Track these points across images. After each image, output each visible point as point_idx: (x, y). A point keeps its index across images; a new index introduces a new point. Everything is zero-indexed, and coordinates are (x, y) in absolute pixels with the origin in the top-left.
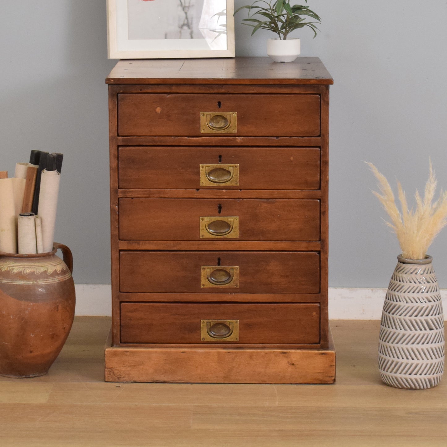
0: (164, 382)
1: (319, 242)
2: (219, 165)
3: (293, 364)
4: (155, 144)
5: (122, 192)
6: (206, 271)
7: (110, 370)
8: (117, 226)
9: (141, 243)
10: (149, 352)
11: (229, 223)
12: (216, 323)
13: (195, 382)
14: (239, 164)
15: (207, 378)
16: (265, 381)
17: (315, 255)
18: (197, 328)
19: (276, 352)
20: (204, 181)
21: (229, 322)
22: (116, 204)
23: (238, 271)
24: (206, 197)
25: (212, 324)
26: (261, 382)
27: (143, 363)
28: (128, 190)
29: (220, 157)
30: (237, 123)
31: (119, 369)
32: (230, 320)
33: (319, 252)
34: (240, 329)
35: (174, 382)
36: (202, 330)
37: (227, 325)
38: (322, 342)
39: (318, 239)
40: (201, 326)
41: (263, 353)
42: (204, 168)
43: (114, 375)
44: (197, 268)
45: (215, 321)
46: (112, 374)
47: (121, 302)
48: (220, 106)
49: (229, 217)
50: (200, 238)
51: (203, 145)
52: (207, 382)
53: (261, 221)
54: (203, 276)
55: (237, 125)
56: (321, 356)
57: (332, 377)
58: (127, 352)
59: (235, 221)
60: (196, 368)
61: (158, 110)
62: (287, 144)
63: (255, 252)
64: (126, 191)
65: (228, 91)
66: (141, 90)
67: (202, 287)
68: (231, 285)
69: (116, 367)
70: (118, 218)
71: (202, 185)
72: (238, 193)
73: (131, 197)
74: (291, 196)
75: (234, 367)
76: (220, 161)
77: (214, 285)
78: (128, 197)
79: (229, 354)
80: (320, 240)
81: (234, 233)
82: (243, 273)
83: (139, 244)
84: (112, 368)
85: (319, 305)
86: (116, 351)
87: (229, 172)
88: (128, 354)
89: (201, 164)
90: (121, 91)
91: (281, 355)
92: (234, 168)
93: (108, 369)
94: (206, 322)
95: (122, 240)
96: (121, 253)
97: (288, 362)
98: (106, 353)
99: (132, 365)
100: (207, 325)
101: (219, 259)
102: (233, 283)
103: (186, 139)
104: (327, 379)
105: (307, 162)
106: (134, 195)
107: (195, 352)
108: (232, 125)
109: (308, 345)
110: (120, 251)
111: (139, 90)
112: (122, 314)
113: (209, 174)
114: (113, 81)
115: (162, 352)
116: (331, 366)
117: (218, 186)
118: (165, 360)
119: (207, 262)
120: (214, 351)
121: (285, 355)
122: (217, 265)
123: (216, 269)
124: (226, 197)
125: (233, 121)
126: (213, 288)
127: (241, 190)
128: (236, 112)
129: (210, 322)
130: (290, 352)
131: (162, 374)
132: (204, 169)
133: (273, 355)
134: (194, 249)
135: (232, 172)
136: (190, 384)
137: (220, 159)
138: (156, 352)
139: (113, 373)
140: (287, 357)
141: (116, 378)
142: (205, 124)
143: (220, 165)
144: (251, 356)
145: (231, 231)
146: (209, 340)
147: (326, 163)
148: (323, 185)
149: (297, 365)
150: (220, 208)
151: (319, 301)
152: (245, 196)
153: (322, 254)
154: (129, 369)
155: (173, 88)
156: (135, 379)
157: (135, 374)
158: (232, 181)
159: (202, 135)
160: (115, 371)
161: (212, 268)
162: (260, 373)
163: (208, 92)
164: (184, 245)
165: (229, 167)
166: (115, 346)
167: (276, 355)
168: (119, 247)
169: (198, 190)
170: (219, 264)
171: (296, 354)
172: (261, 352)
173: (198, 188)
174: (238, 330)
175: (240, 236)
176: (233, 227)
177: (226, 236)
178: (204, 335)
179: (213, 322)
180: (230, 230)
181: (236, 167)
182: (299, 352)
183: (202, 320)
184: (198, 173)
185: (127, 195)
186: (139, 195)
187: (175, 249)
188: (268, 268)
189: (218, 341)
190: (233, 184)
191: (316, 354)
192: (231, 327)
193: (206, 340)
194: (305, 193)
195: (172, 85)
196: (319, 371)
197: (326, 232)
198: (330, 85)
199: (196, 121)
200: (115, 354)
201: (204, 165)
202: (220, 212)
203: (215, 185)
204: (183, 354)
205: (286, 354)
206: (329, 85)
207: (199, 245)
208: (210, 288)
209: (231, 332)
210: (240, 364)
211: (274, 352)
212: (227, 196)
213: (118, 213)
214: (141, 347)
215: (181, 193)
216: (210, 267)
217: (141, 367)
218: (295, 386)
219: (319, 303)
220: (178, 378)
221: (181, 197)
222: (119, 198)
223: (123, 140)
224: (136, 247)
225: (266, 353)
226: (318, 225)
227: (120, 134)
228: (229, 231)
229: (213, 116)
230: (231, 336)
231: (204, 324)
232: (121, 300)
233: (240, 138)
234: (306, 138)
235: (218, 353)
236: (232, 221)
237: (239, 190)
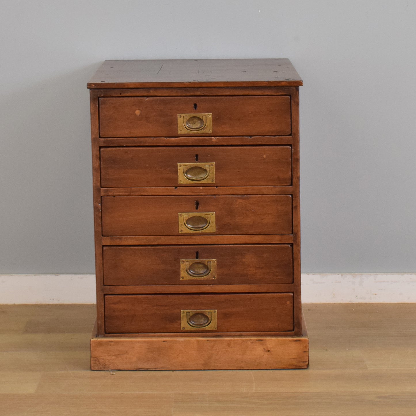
0: (147, 370)
1: (292, 235)
2: (195, 163)
3: (269, 351)
4: (135, 145)
5: (104, 191)
6: (185, 264)
7: (95, 359)
8: (100, 222)
9: (123, 239)
10: (132, 342)
11: (206, 218)
13: (177, 369)
14: (214, 163)
15: (188, 365)
16: (242, 368)
17: (288, 247)
18: (177, 318)
19: (253, 339)
20: (182, 179)
21: (207, 312)
22: (99, 202)
23: (216, 264)
24: (183, 194)
26: (239, 368)
27: (126, 352)
28: (110, 189)
29: (197, 156)
30: (213, 124)
31: (104, 358)
32: (208, 310)
33: (292, 245)
34: (218, 318)
35: (157, 369)
36: (182, 320)
37: (206, 315)
38: (296, 329)
39: (290, 232)
40: (182, 316)
41: (240, 341)
42: (182, 166)
44: (177, 261)
45: (194, 312)
46: (98, 363)
47: (105, 295)
48: (195, 108)
49: (206, 213)
50: (179, 233)
51: (181, 145)
52: (188, 369)
53: (237, 216)
54: (183, 269)
55: (212, 126)
56: (295, 342)
57: (306, 362)
59: (212, 216)
60: (177, 356)
61: (138, 112)
62: (260, 142)
63: (231, 246)
64: (108, 190)
65: (203, 94)
66: (121, 94)
67: (181, 279)
68: (209, 277)
69: (101, 356)
70: (101, 215)
71: (180, 183)
72: (214, 190)
73: (113, 195)
74: (265, 193)
75: (213, 354)
76: (197, 160)
77: (193, 277)
78: (110, 195)
79: (208, 342)
80: (292, 233)
81: (212, 228)
82: (220, 266)
83: (121, 239)
84: (98, 357)
85: (292, 295)
86: (101, 341)
87: (205, 171)
88: (112, 343)
89: (178, 163)
90: (102, 95)
91: (258, 342)
92: (210, 167)
93: (93, 358)
94: (185, 313)
95: (105, 236)
96: (104, 248)
97: (264, 349)
98: (92, 343)
99: (117, 354)
100: (187, 315)
101: (197, 253)
102: (211, 275)
103: (164, 140)
104: (301, 364)
105: (279, 159)
106: (116, 193)
107: (176, 341)
108: (207, 126)
109: (283, 332)
110: (103, 246)
111: (120, 94)
112: (106, 306)
113: (187, 172)
114: (94, 85)
115: (145, 342)
116: (305, 352)
117: (195, 184)
118: (148, 348)
119: (186, 256)
120: (193, 339)
122: (196, 258)
123: (195, 262)
124: (203, 194)
125: (208, 122)
126: (192, 280)
127: (217, 187)
128: (212, 114)
129: (190, 313)
130: (265, 340)
131: (145, 362)
132: (182, 168)
133: (249, 343)
134: (173, 243)
135: (208, 170)
136: (171, 371)
137: (197, 158)
138: (139, 342)
139: (99, 361)
140: (262, 344)
141: (101, 367)
142: (182, 125)
143: (197, 163)
144: (229, 344)
145: (208, 225)
146: (189, 330)
147: (298, 160)
148: (294, 181)
149: (273, 351)
150: (197, 204)
151: (292, 291)
152: (221, 192)
153: (294, 246)
154: (114, 358)
155: (151, 91)
156: (119, 368)
157: (119, 363)
158: (208, 179)
159: (180, 135)
161: (191, 261)
162: (238, 360)
163: (184, 95)
164: (164, 240)
165: (205, 166)
166: (100, 336)
167: (252, 343)
168: (102, 243)
169: (176, 187)
170: (197, 258)
171: (271, 341)
172: (238, 340)
173: (177, 185)
174: (216, 319)
175: (217, 230)
176: (210, 223)
177: (203, 231)
178: (184, 324)
179: (192, 312)
180: (207, 225)
181: (212, 165)
182: (274, 340)
183: (182, 311)
184: (176, 172)
185: (109, 193)
186: (120, 194)
187: (156, 243)
188: (244, 260)
189: (198, 330)
190: (210, 182)
191: (291, 341)
192: (209, 316)
193: (186, 329)
194: (277, 189)
195: (150, 88)
196: (294, 357)
197: (298, 225)
199: (173, 122)
200: (100, 344)
201: (182, 164)
202: (197, 208)
203: (192, 182)
204: (165, 343)
205: (262, 341)
206: (299, 86)
207: (178, 239)
208: (188, 280)
209: (209, 322)
210: (219, 352)
211: (250, 339)
213: (101, 211)
214: (124, 337)
215: (160, 191)
216: (189, 260)
217: (125, 356)
218: (271, 371)
219: (293, 292)
220: (159, 366)
221: (160, 194)
222: (101, 196)
223: (105, 142)
224: (118, 242)
225: (243, 341)
226: (291, 219)
227: (101, 136)
228: (206, 226)
229: (190, 117)
230: (209, 325)
231: (184, 314)
232: (105, 293)
233: (216, 138)
234: (277, 137)
235: (198, 341)
236: (209, 217)
237: (215, 187)
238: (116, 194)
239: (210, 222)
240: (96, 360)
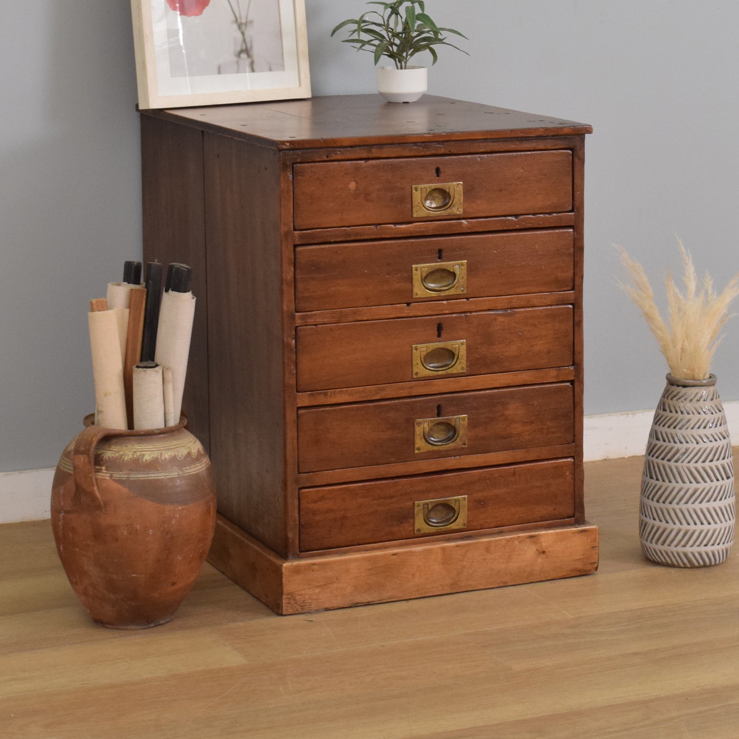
0: (368, 604)
1: (572, 368)
2: (438, 264)
3: (544, 552)
4: (348, 239)
5: (303, 318)
6: (423, 425)
7: (290, 596)
8: (294, 370)
9: (329, 394)
10: (346, 561)
11: (453, 351)
12: (435, 504)
13: (412, 598)
14: (466, 261)
15: (428, 589)
16: (506, 583)
17: (568, 386)
18: (409, 516)
19: (521, 536)
20: (419, 291)
21: (453, 501)
22: (293, 336)
23: (466, 423)
24: (420, 314)
25: (430, 507)
26: (502, 585)
27: (337, 579)
28: (309, 313)
29: (440, 251)
30: (463, 198)
31: (303, 592)
32: (455, 498)
33: (572, 382)
34: (469, 510)
35: (382, 602)
36: (416, 517)
37: (452, 505)
38: (577, 515)
39: (571, 363)
40: (415, 511)
41: (504, 541)
42: (419, 270)
43: (295, 603)
44: (410, 424)
45: (435, 502)
46: (293, 602)
47: (300, 489)
48: (438, 175)
49: (453, 342)
50: (412, 378)
51: (415, 235)
52: (427, 595)
53: (497, 343)
54: (419, 435)
55: (462, 202)
56: (580, 535)
57: (594, 563)
58: (315, 564)
59: (460, 346)
60: (413, 576)
61: (352, 185)
62: (530, 225)
63: (487, 392)
64: (306, 316)
65: (450, 151)
66: (327, 157)
67: (417, 452)
68: (457, 443)
69: (299, 591)
70: (295, 358)
71: (416, 296)
72: (463, 304)
73: (315, 323)
74: (536, 304)
75: (464, 567)
76: (440, 257)
77: (434, 447)
78: (310, 323)
79: (458, 548)
80: (573, 364)
81: (460, 366)
82: (473, 424)
83: (326, 394)
84: (293, 592)
85: (573, 461)
86: (298, 566)
87: (453, 275)
88: (316, 567)
89: (414, 264)
90: (299, 160)
91: (528, 540)
92: (459, 267)
93: (286, 595)
94: (422, 505)
95: (301, 392)
96: (301, 412)
97: (537, 550)
98: (284, 570)
99: (322, 584)
100: (424, 508)
101: (439, 407)
102: (460, 441)
103: (391, 228)
104: (588, 567)
105: (558, 250)
106: (319, 320)
107: (411, 552)
108: (456, 202)
109: (559, 520)
110: (299, 408)
111: (326, 157)
112: (302, 506)
113: (424, 279)
114: (288, 144)
115: (365, 559)
116: (594, 547)
117: (438, 296)
118: (369, 569)
119: (424, 413)
120: (437, 546)
121: (533, 539)
122: (436, 416)
123: (436, 422)
124: (447, 312)
125: (457, 196)
126: (433, 451)
127: (468, 299)
128: (462, 183)
129: (428, 504)
130: (539, 535)
131: (365, 592)
132: (419, 272)
133: (516, 542)
134: (404, 395)
135: (457, 273)
136: (404, 602)
137: (440, 255)
138: (356, 560)
139: (295, 600)
140: (535, 543)
141: (299, 607)
142: (419, 203)
143: (441, 263)
144: (488, 548)
145: (456, 363)
146: (427, 532)
147: (581, 249)
148: (577, 282)
149: (549, 552)
150: (440, 328)
151: (572, 455)
152: (473, 307)
153: (576, 384)
154: (317, 590)
155: (374, 150)
156: (327, 605)
157: (326, 598)
158: (457, 287)
159: (416, 220)
160: (297, 598)
161: (431, 421)
162: (500, 571)
163: (422, 154)
164: (390, 391)
165: (453, 266)
166: (290, 557)
167: (520, 542)
168: (297, 404)
169: (408, 304)
170: (439, 415)
171: (547, 536)
172: (501, 540)
173: (409, 301)
174: (466, 511)
175: (468, 369)
176: (458, 357)
177: (449, 371)
178: (420, 523)
179: (431, 502)
180: (455, 361)
181: (462, 265)
182: (552, 534)
183: (416, 502)
184: (410, 280)
185: (308, 321)
186: (325, 320)
187: (378, 397)
188: (507, 412)
189: (439, 531)
190: (459, 292)
191: (574, 533)
192: (456, 508)
193: (422, 532)
194: (549, 297)
195: (372, 146)
196: (578, 557)
197: (581, 352)
198: (586, 135)
199: (406, 200)
200: (297, 570)
201: (419, 265)
202: (439, 336)
203: (434, 294)
204: (395, 557)
205: (535, 538)
206: (584, 134)
207: (411, 388)
208: (428, 452)
209: (456, 516)
210: (473, 562)
211: (518, 537)
212: (448, 310)
213: (295, 350)
214: (330, 554)
215: (386, 311)
216: (427, 419)
217: (335, 585)
218: (548, 583)
219: (573, 457)
220: (386, 595)
221: (384, 317)
222: (296, 327)
223: (301, 237)
224: (321, 400)
225: (508, 541)
226: (572, 342)
227: (296, 227)
228: (453, 363)
229: (430, 190)
230: (457, 521)
231: (420, 508)
232: (300, 486)
233: (467, 222)
234: (554, 214)
235: (443, 549)
236: (458, 347)
237: (465, 300)
238: (319, 322)
239: (460, 356)
240: (289, 599)
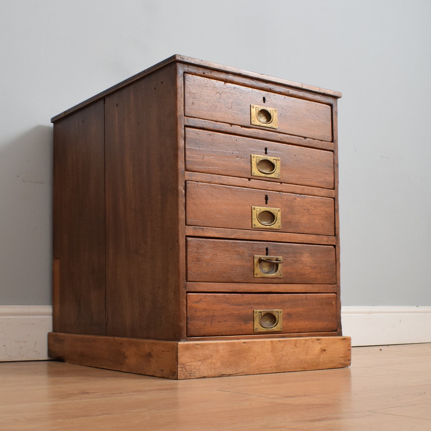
0: (230, 375)
1: (335, 237)
3: (324, 350)
4: (216, 129)
5: (189, 175)
9: (205, 230)
10: (216, 344)
11: (274, 214)
12: (265, 313)
14: (280, 158)
15: (264, 368)
16: (306, 368)
17: (333, 249)
18: (250, 319)
19: (313, 339)
20: (255, 171)
21: (275, 312)
22: (183, 187)
24: (256, 187)
25: (263, 314)
26: (303, 370)
27: (211, 356)
28: (194, 173)
29: (266, 149)
30: (278, 119)
31: (190, 364)
32: (276, 310)
33: (335, 246)
34: (283, 319)
35: (238, 375)
36: (255, 320)
37: (274, 315)
38: (338, 330)
39: (334, 234)
40: (255, 317)
41: (304, 341)
42: (255, 158)
43: (186, 371)
44: (251, 257)
45: (265, 311)
46: (184, 370)
47: (187, 292)
48: (264, 102)
49: (274, 209)
50: (252, 228)
52: (263, 372)
53: (296, 214)
54: (256, 265)
55: (277, 121)
56: (342, 341)
57: (349, 360)
58: (198, 344)
59: (278, 212)
60: (255, 359)
61: (218, 96)
62: (312, 145)
64: (192, 174)
65: (270, 89)
66: (204, 73)
67: (255, 276)
68: (277, 274)
69: (188, 362)
70: (185, 202)
71: (254, 175)
72: (279, 186)
73: (196, 180)
74: (316, 194)
75: (283, 355)
76: (266, 153)
78: (193, 180)
79: (279, 342)
81: (278, 225)
82: (285, 264)
83: (203, 229)
84: (184, 363)
85: (335, 295)
86: (187, 345)
87: (273, 165)
88: (199, 346)
89: (252, 154)
90: (188, 71)
91: (316, 341)
92: (277, 162)
93: (180, 365)
94: (258, 312)
95: (188, 225)
96: (189, 239)
97: (321, 348)
98: (179, 346)
99: (202, 359)
100: (259, 315)
101: (267, 249)
102: (279, 273)
103: (240, 129)
104: (347, 362)
105: (326, 162)
107: (254, 342)
108: (274, 121)
109: (330, 332)
110: (187, 236)
112: (188, 305)
113: (259, 164)
115: (227, 344)
116: (349, 350)
117: (265, 177)
118: (230, 351)
119: (259, 252)
120: (267, 340)
121: (319, 341)
122: (265, 254)
123: (266, 258)
124: (270, 189)
125: (274, 117)
126: (264, 278)
127: (281, 183)
128: (277, 110)
129: (261, 312)
130: (322, 339)
131: (227, 367)
132: (255, 159)
133: (310, 342)
134: (247, 238)
135: (275, 164)
138: (223, 344)
140: (320, 343)
141: (188, 375)
142: (255, 116)
143: (267, 157)
144: (296, 344)
146: (261, 331)
147: (337, 165)
148: (336, 185)
149: (327, 350)
150: (266, 199)
151: (336, 292)
152: (284, 189)
153: (337, 247)
154: (199, 363)
155: (230, 77)
156: (205, 375)
157: (204, 370)
158: (275, 173)
159: (253, 126)
160: (187, 367)
162: (302, 361)
164: (240, 234)
165: (273, 160)
167: (313, 342)
168: (186, 233)
169: (249, 179)
170: (267, 254)
171: (326, 340)
172: (302, 340)
173: (250, 176)
175: (282, 227)
177: (272, 227)
178: (257, 325)
179: (263, 311)
180: (275, 221)
181: (278, 160)
182: (328, 339)
183: (255, 310)
184: (250, 163)
185: (192, 178)
186: (203, 179)
187: (233, 237)
188: (302, 259)
189: (269, 331)
190: (276, 177)
191: (339, 340)
192: (277, 317)
193: (258, 331)
195: (229, 73)
196: (341, 356)
197: (338, 228)
198: (338, 99)
200: (187, 348)
201: (255, 155)
202: (266, 203)
203: (263, 175)
204: (244, 344)
205: (320, 341)
207: (251, 234)
208: (262, 278)
209: (276, 322)
210: (288, 352)
211: (311, 339)
213: (184, 196)
214: (205, 340)
215: (237, 181)
217: (210, 361)
219: (336, 293)
220: (240, 370)
221: (237, 185)
222: (186, 181)
223: (188, 121)
224: (200, 233)
226: (334, 221)
227: (186, 114)
229: (260, 110)
230: (277, 325)
231: (257, 314)
232: (188, 290)
233: (280, 135)
234: (323, 142)
235: (272, 342)
236: (276, 213)
237: (280, 183)
238: (199, 180)
239: (277, 218)
240: (182, 367)
